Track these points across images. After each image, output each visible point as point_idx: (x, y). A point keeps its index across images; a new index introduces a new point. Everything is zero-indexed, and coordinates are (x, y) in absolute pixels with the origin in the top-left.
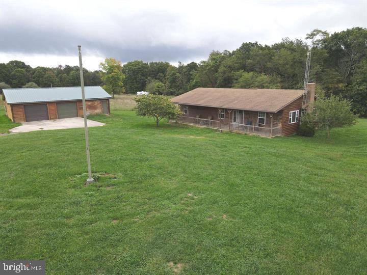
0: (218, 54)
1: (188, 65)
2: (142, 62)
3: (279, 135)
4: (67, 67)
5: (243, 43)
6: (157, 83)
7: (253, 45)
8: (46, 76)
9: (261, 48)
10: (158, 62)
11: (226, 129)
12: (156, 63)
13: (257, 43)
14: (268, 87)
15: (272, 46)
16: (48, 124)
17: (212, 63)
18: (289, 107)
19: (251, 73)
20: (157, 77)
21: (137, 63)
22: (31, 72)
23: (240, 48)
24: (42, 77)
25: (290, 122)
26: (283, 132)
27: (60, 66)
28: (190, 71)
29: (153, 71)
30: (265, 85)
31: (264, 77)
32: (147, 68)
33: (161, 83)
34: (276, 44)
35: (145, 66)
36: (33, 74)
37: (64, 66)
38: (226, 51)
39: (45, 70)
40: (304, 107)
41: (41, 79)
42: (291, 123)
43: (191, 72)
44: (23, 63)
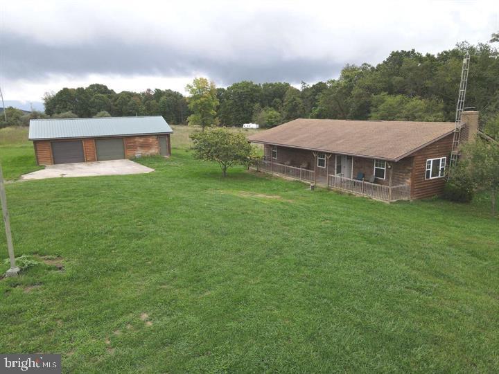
0: (354, 69)
1: (314, 86)
2: (252, 83)
3: (405, 199)
4: (158, 91)
5: (393, 52)
6: (270, 112)
7: (408, 54)
8: (131, 102)
9: (419, 58)
10: (274, 83)
11: (322, 185)
12: (271, 85)
13: (414, 50)
14: (421, 119)
15: (439, 54)
16: (79, 168)
17: (343, 83)
18: (425, 151)
19: (399, 97)
20: (272, 104)
21: (246, 85)
22: (113, 99)
23: (387, 59)
24: (126, 104)
25: (428, 177)
26: (412, 192)
27: (149, 90)
28: (315, 95)
29: (266, 96)
30: (416, 115)
31: (418, 103)
32: (258, 91)
33: (275, 113)
34: (445, 52)
35: (255, 89)
36: (115, 100)
37: (153, 89)
38: (365, 64)
39: (130, 95)
40: (455, 152)
41: (124, 107)
42: (431, 178)
43: (317, 97)
44: (106, 87)
